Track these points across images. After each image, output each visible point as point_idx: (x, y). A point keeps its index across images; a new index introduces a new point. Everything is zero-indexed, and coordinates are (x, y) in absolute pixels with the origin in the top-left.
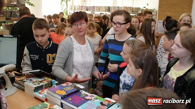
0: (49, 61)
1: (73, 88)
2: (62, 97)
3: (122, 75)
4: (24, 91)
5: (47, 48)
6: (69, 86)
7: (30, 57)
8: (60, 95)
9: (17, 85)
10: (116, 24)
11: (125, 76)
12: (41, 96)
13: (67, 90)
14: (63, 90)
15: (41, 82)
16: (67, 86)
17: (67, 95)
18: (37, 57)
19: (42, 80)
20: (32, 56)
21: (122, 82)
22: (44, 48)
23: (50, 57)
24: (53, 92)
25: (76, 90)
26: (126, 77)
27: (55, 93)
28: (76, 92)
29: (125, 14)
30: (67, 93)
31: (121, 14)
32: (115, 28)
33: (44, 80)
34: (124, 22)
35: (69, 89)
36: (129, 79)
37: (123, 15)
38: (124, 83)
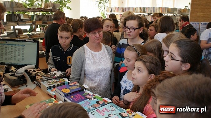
0: (69, 62)
1: (78, 87)
2: (65, 95)
3: (123, 80)
4: (41, 87)
5: (68, 51)
6: (76, 86)
7: (53, 58)
8: (64, 93)
9: (37, 83)
10: (129, 29)
11: (125, 82)
12: (52, 93)
13: (72, 89)
14: (69, 88)
15: (55, 82)
16: (73, 86)
17: (71, 93)
18: (58, 58)
19: (57, 81)
20: (55, 58)
21: (122, 87)
22: (65, 51)
23: (70, 59)
24: (59, 90)
25: (80, 89)
26: (127, 82)
27: (61, 91)
28: (80, 91)
29: (138, 19)
30: (71, 91)
31: (135, 19)
32: (129, 32)
33: (58, 81)
34: (138, 27)
35: (74, 88)
36: (130, 85)
37: (137, 19)
38: (125, 89)
